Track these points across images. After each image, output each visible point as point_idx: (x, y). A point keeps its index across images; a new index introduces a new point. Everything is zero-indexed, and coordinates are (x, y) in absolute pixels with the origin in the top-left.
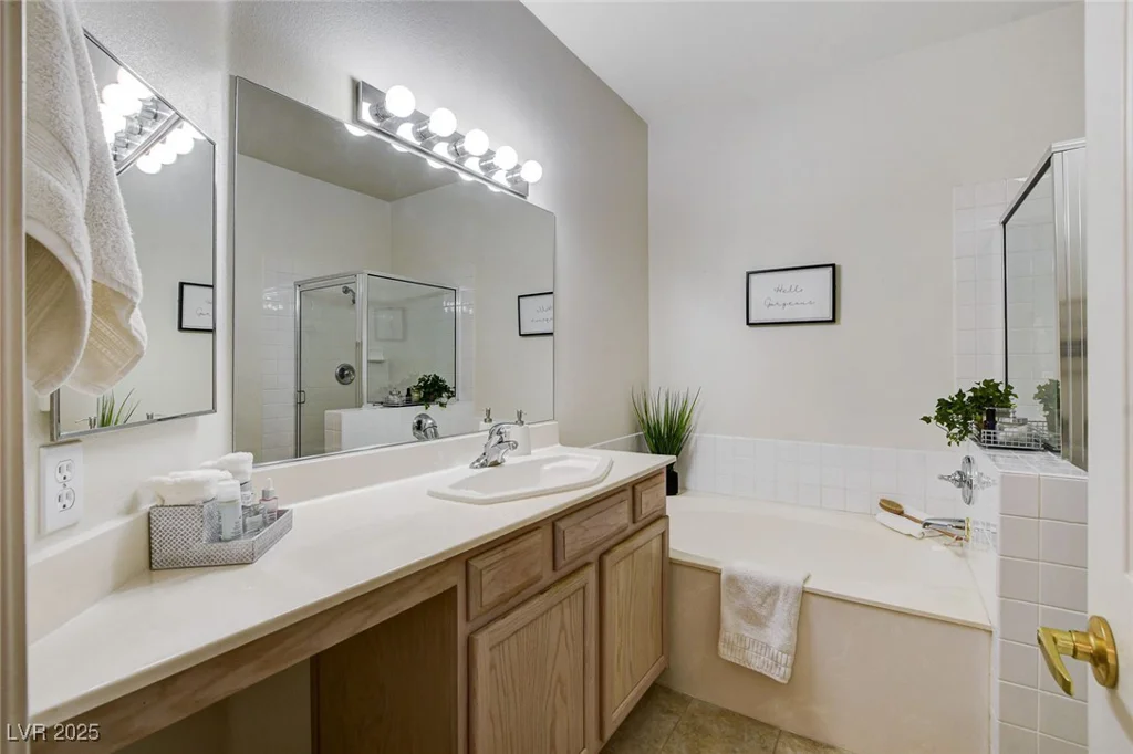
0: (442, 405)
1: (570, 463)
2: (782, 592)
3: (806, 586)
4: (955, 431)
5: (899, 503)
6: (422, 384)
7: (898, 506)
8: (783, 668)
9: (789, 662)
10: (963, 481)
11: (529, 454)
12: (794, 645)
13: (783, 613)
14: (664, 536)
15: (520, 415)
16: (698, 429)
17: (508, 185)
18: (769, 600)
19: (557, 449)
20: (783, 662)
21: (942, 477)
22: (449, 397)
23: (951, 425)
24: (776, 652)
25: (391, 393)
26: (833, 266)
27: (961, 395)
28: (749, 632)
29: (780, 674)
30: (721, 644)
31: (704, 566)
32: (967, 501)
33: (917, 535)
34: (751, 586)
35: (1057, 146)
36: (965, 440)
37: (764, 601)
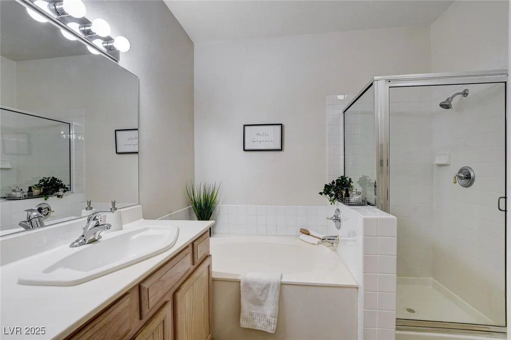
0: (59, 196)
1: (150, 232)
2: (271, 286)
3: (283, 280)
4: (333, 197)
5: (307, 229)
6: (42, 183)
7: (308, 231)
8: (273, 325)
9: (276, 323)
10: (337, 219)
11: (121, 229)
12: (277, 313)
13: (271, 298)
14: (209, 267)
15: (114, 204)
16: (220, 203)
17: (104, 50)
18: (265, 291)
19: (141, 223)
20: (273, 322)
21: (328, 218)
22: (65, 191)
23: (331, 196)
24: (269, 318)
25: (14, 191)
26: (281, 124)
27: (333, 182)
28: (255, 310)
29: (270, 329)
30: (241, 320)
31: (231, 279)
32: (339, 228)
33: (316, 243)
34: (256, 286)
35: (376, 78)
36: (336, 202)
37: (262, 293)
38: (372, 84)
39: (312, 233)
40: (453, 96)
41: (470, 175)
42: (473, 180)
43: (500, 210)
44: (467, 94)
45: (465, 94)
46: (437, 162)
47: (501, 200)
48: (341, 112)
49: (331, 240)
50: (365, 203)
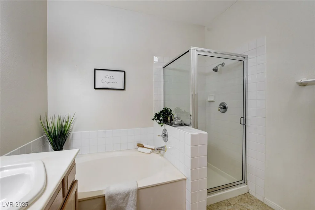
2: (131, 193)
3: (139, 187)
4: (162, 122)
5: (142, 143)
7: (143, 145)
10: (165, 136)
16: (73, 130)
18: (126, 198)
21: (159, 136)
23: (160, 121)
26: (124, 71)
27: (161, 112)
31: (95, 197)
32: (166, 141)
33: (150, 152)
34: (119, 196)
35: (192, 47)
36: (164, 125)
37: (124, 200)
38: (188, 51)
39: (145, 146)
40: (219, 65)
41: (225, 106)
42: (227, 109)
43: (241, 124)
44: (224, 65)
45: (223, 65)
46: (209, 100)
47: (241, 118)
48: (162, 67)
49: (160, 150)
50: (183, 124)
